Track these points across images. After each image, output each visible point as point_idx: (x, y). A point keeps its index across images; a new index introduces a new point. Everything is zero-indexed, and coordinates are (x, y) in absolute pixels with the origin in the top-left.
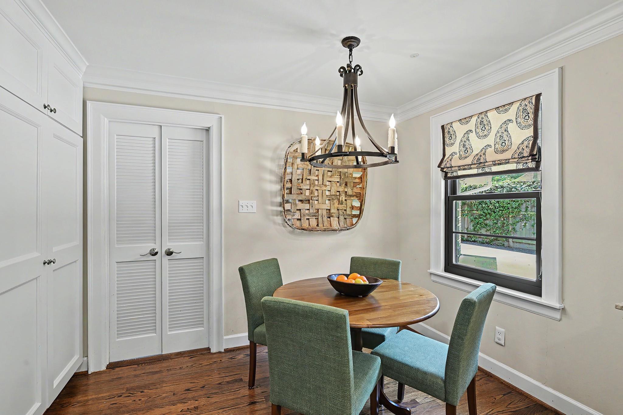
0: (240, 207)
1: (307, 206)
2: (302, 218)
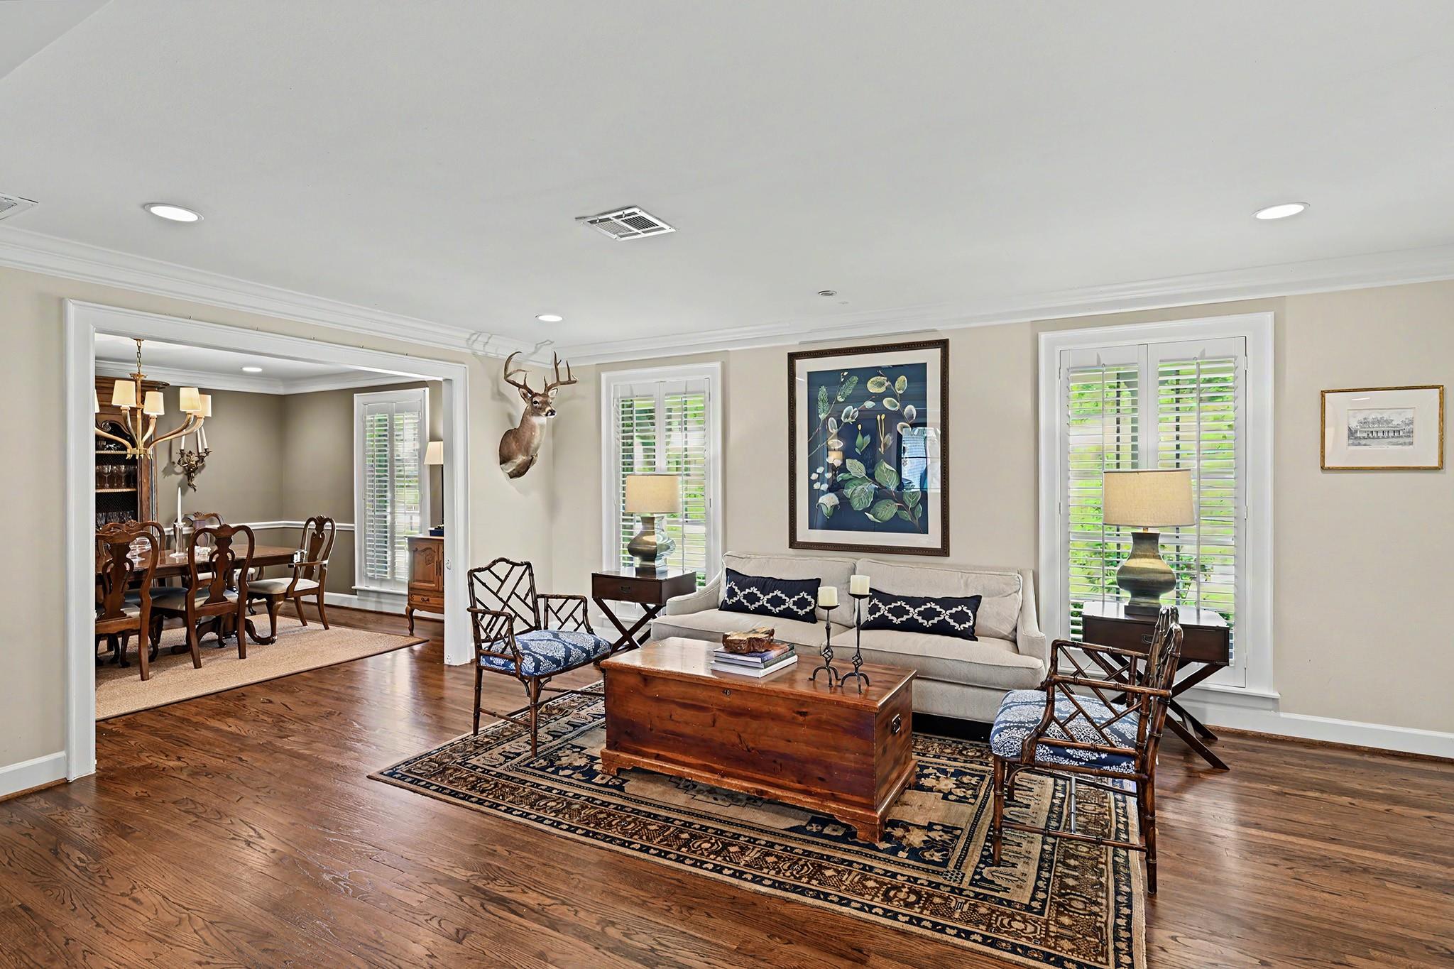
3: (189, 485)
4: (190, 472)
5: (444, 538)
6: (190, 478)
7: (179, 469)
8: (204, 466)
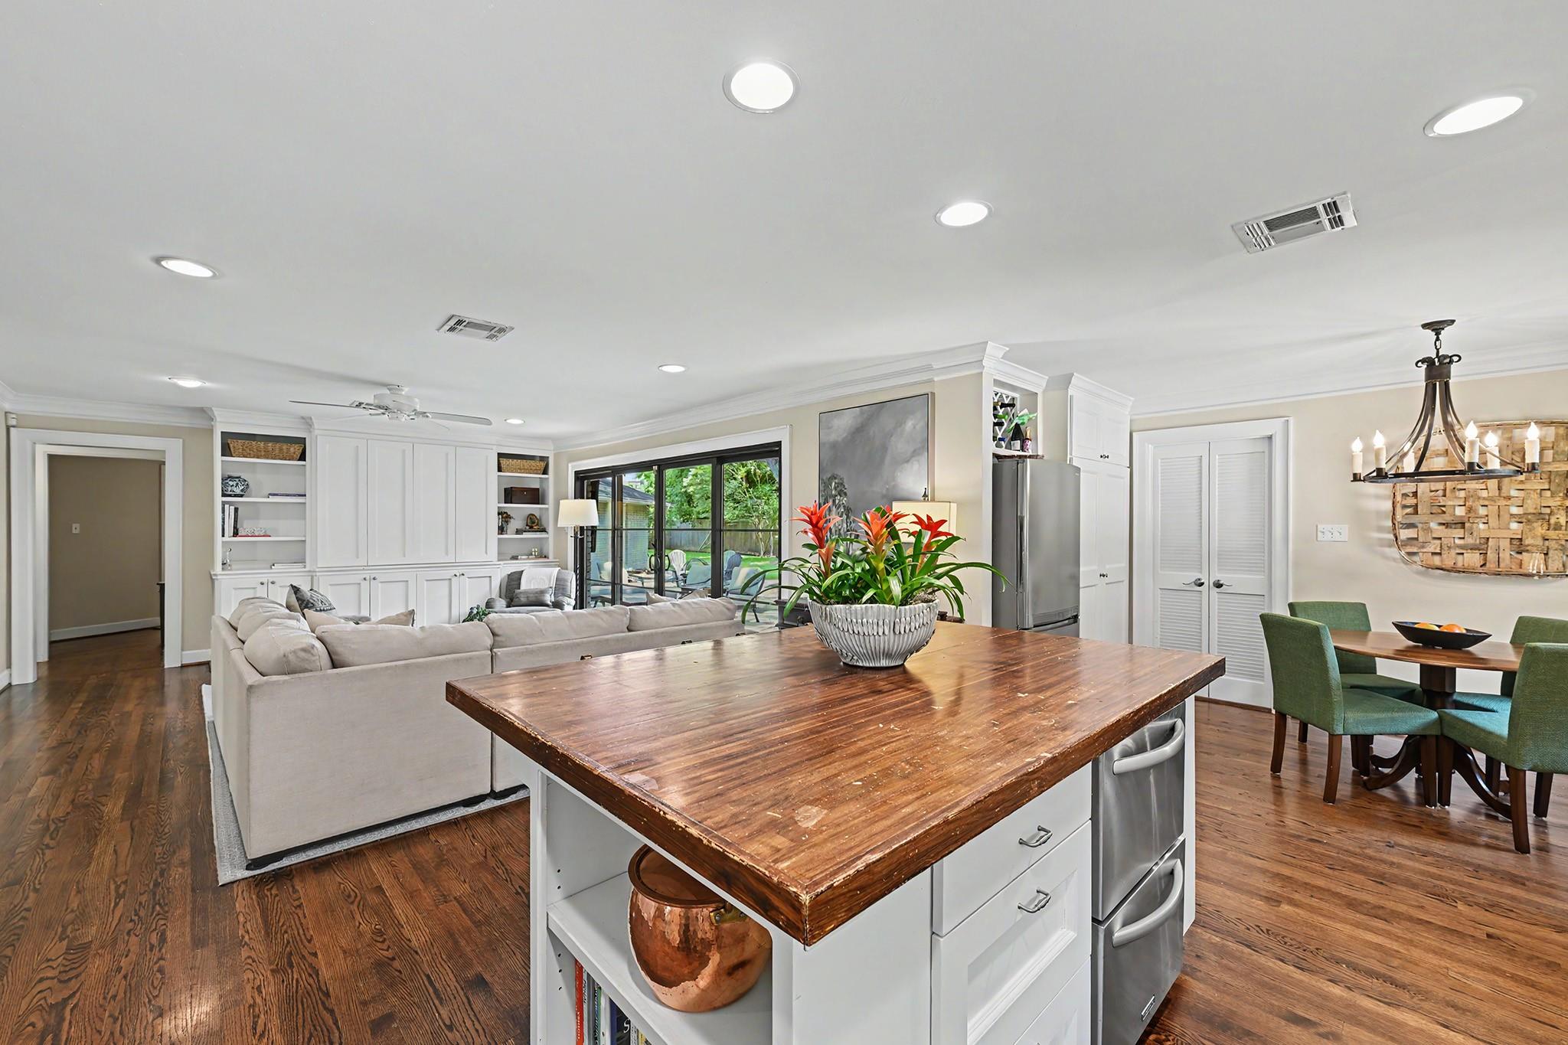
0: (1319, 534)
1: (1459, 533)
2: (1443, 552)
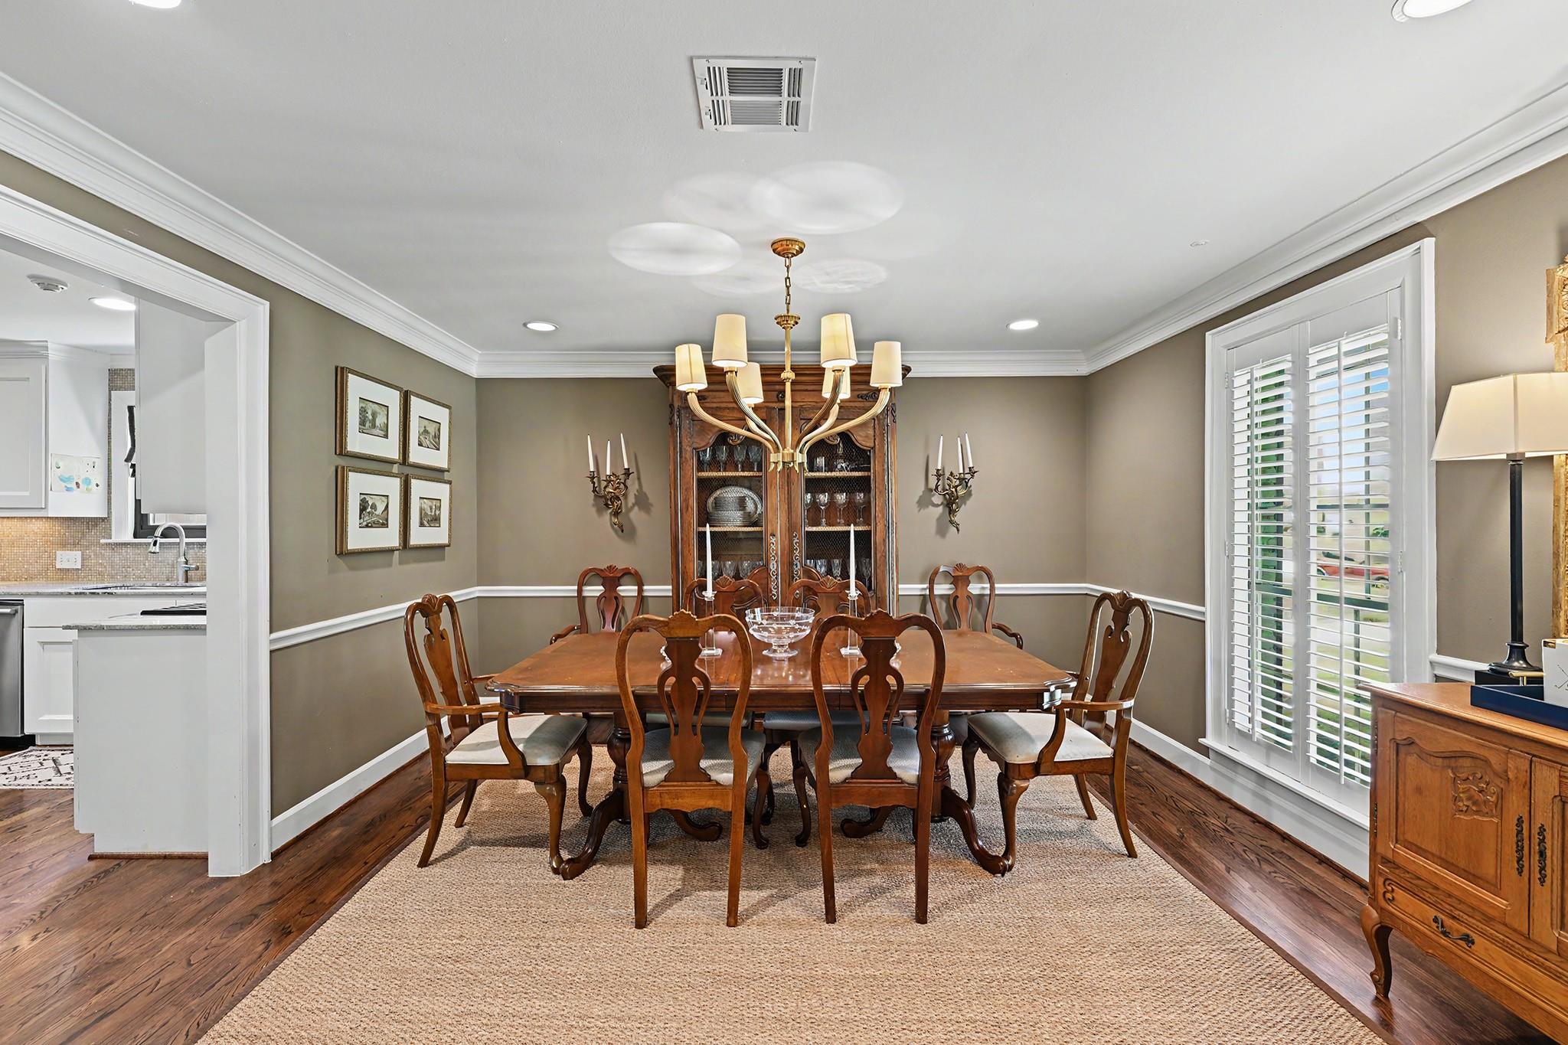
3: (951, 522)
4: (951, 504)
5: (1544, 685)
6: (952, 512)
7: (937, 499)
8: (969, 494)
